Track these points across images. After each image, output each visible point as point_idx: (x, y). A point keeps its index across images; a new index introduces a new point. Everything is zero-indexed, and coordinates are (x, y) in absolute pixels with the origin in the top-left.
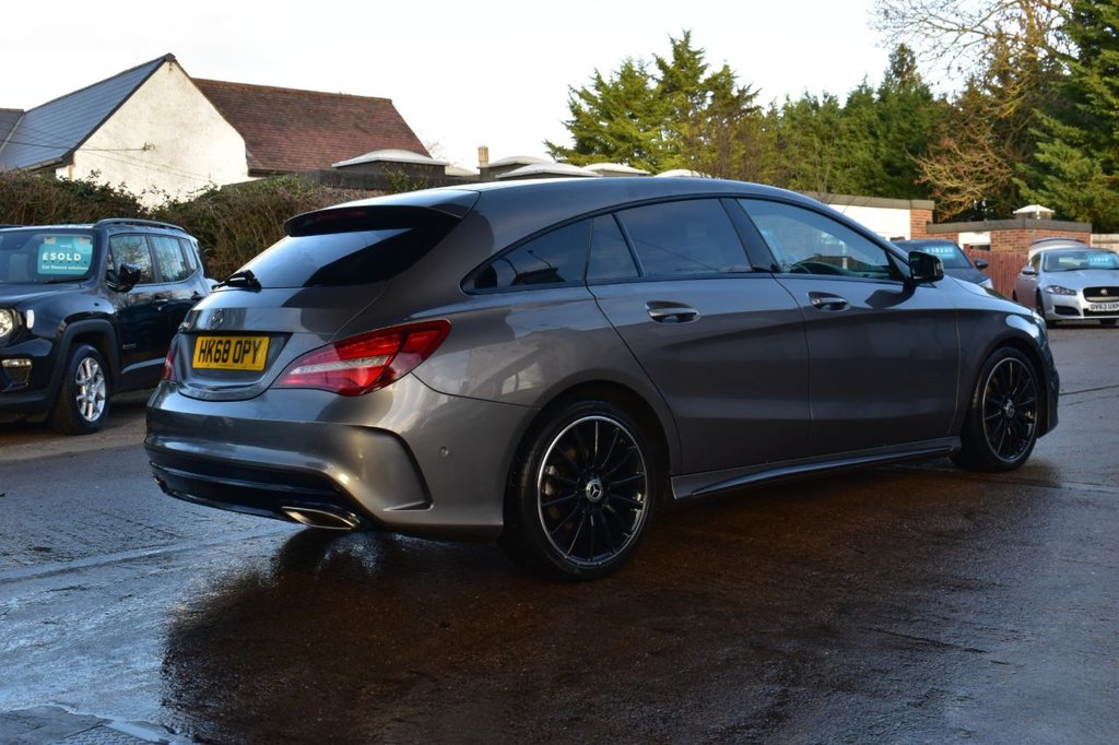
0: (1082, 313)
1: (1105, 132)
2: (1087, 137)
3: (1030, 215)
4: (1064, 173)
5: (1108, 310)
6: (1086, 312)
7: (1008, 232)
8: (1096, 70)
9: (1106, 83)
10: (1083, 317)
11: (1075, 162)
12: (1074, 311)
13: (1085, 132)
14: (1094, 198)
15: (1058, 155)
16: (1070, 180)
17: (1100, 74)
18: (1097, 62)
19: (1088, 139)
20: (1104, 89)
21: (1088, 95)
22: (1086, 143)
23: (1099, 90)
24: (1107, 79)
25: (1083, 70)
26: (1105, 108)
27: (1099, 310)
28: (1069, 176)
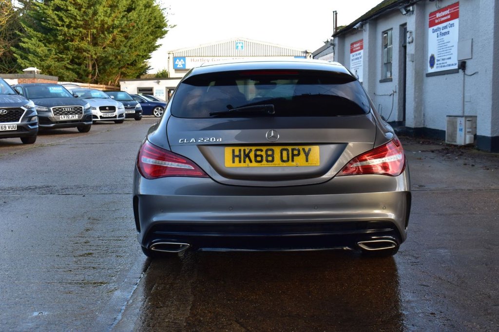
0: (99, 117)
1: (53, 36)
2: (44, 37)
3: (31, 72)
4: (37, 53)
5: (110, 116)
6: (101, 117)
7: (27, 79)
8: (51, 8)
9: (56, 14)
10: (99, 119)
11: (42, 49)
12: (96, 117)
13: (44, 35)
14: (51, 65)
15: (35, 45)
16: (40, 57)
17: (52, 10)
18: (52, 4)
19: (45, 39)
20: (55, 17)
21: (48, 19)
22: (44, 40)
23: (53, 17)
24: (56, 12)
25: (45, 7)
26: (55, 26)
27: (106, 116)
28: (40, 55)
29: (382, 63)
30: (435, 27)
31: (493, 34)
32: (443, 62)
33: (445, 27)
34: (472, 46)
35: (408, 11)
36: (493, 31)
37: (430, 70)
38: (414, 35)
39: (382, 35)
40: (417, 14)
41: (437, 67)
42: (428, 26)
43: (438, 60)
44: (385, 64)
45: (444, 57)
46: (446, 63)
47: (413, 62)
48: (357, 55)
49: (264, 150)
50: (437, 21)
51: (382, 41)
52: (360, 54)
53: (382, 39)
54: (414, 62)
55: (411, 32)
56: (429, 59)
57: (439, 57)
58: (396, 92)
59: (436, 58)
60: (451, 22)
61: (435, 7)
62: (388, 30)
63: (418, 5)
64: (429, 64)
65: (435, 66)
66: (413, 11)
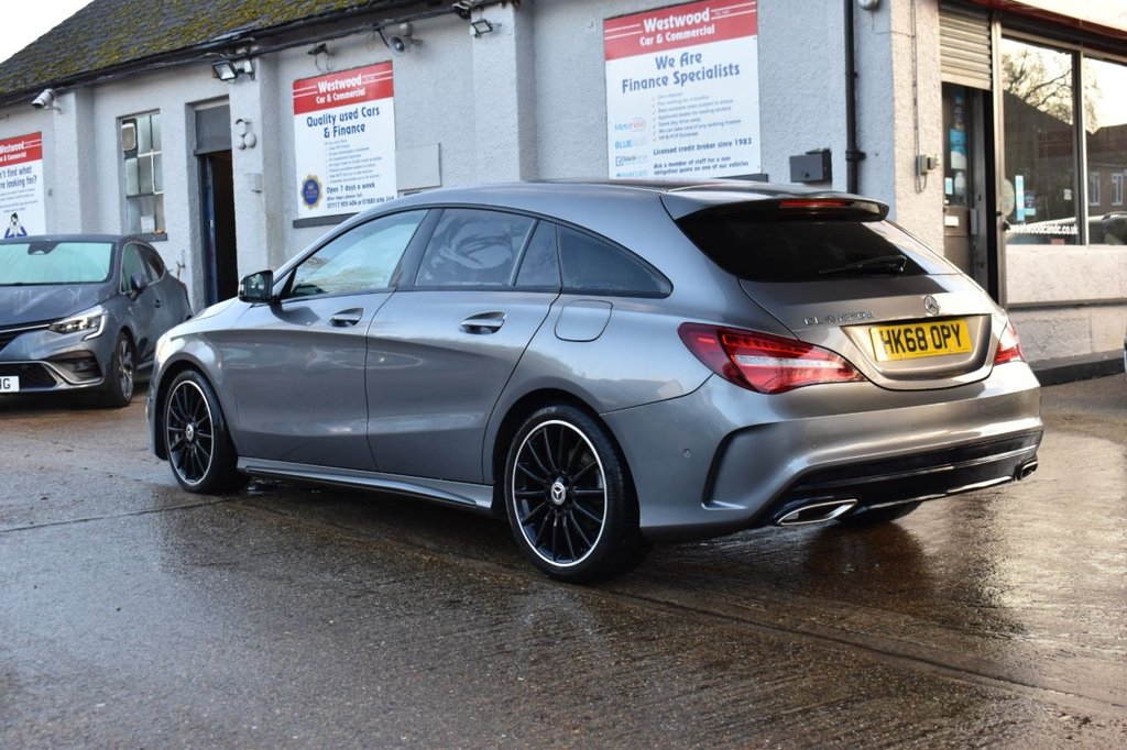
29: (121, 195)
30: (316, 115)
31: (516, 136)
32: (349, 193)
33: (351, 116)
34: (440, 159)
35: (238, 73)
36: (516, 129)
37: (305, 212)
38: (258, 130)
39: (118, 127)
40: (263, 82)
41: (329, 206)
42: (292, 110)
43: (331, 190)
44: (128, 197)
45: (350, 184)
46: (359, 195)
47: (258, 192)
48: (14, 173)
49: (914, 330)
50: (321, 100)
51: (119, 141)
52: (28, 170)
53: (118, 135)
54: (263, 194)
55: (247, 123)
56: (300, 188)
57: (331, 182)
58: (184, 266)
59: (324, 184)
60: (370, 104)
61: (315, 67)
62: (138, 114)
63: (263, 60)
64: (301, 199)
65: (322, 202)
66: (252, 74)
